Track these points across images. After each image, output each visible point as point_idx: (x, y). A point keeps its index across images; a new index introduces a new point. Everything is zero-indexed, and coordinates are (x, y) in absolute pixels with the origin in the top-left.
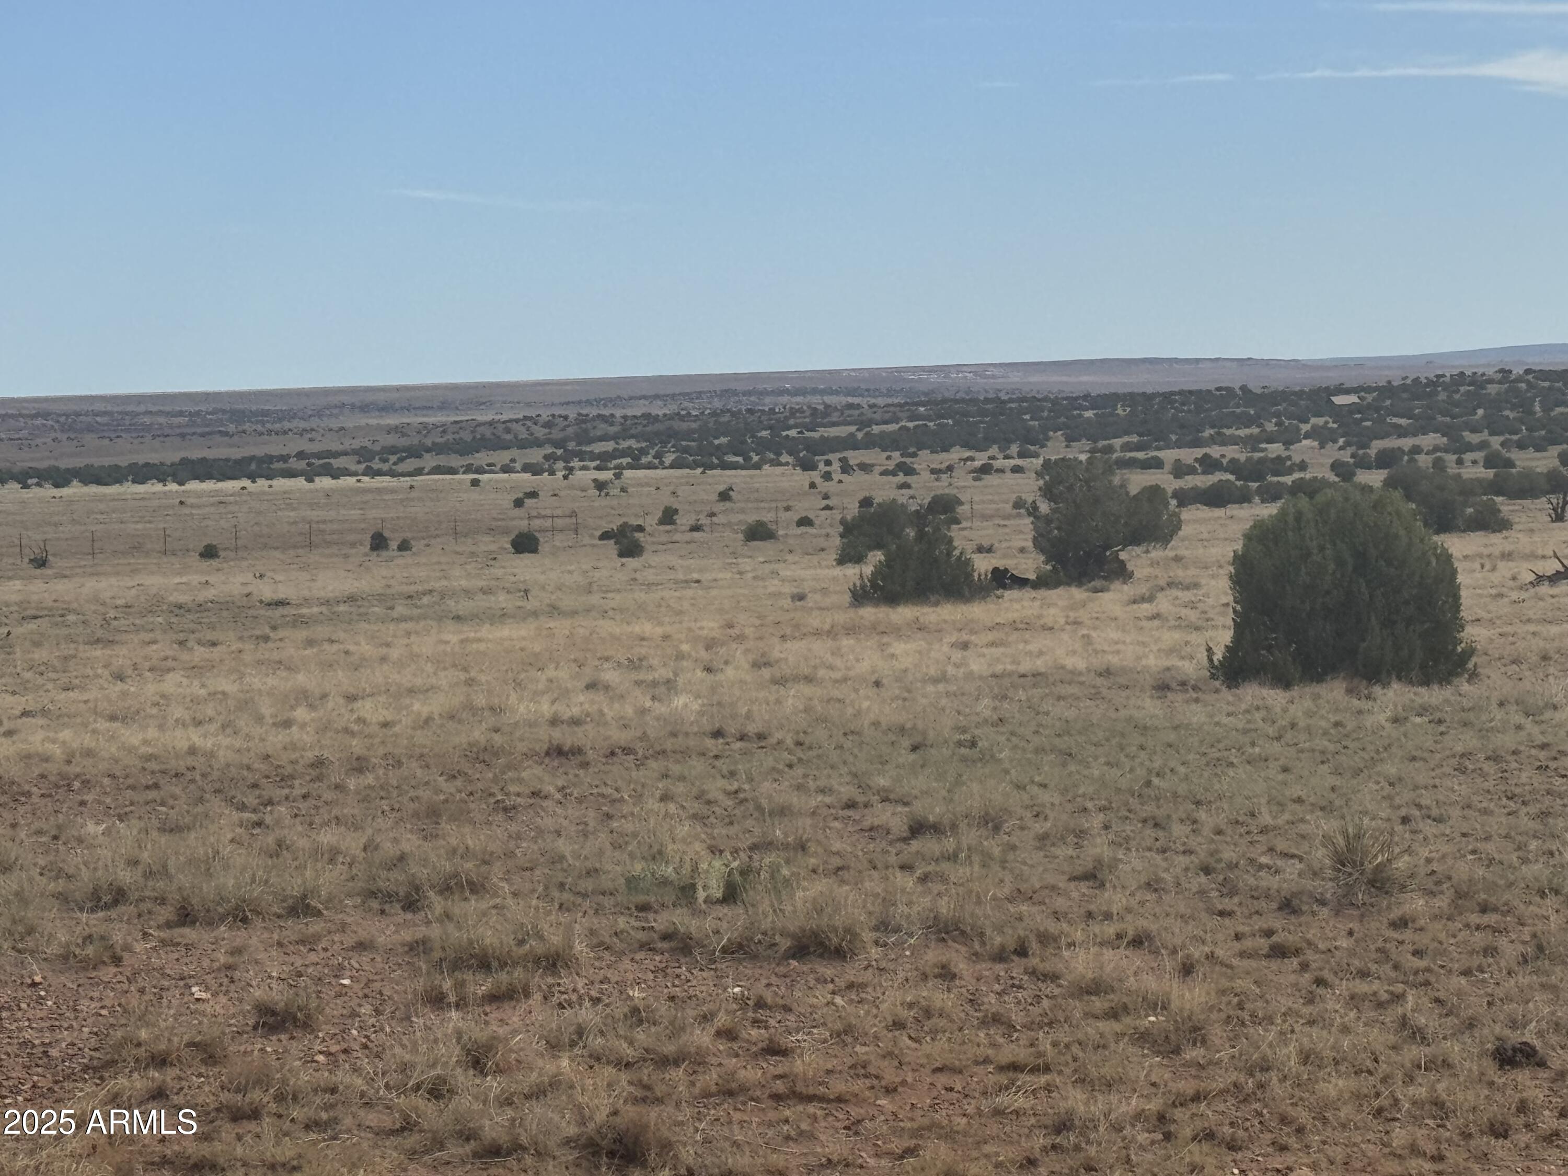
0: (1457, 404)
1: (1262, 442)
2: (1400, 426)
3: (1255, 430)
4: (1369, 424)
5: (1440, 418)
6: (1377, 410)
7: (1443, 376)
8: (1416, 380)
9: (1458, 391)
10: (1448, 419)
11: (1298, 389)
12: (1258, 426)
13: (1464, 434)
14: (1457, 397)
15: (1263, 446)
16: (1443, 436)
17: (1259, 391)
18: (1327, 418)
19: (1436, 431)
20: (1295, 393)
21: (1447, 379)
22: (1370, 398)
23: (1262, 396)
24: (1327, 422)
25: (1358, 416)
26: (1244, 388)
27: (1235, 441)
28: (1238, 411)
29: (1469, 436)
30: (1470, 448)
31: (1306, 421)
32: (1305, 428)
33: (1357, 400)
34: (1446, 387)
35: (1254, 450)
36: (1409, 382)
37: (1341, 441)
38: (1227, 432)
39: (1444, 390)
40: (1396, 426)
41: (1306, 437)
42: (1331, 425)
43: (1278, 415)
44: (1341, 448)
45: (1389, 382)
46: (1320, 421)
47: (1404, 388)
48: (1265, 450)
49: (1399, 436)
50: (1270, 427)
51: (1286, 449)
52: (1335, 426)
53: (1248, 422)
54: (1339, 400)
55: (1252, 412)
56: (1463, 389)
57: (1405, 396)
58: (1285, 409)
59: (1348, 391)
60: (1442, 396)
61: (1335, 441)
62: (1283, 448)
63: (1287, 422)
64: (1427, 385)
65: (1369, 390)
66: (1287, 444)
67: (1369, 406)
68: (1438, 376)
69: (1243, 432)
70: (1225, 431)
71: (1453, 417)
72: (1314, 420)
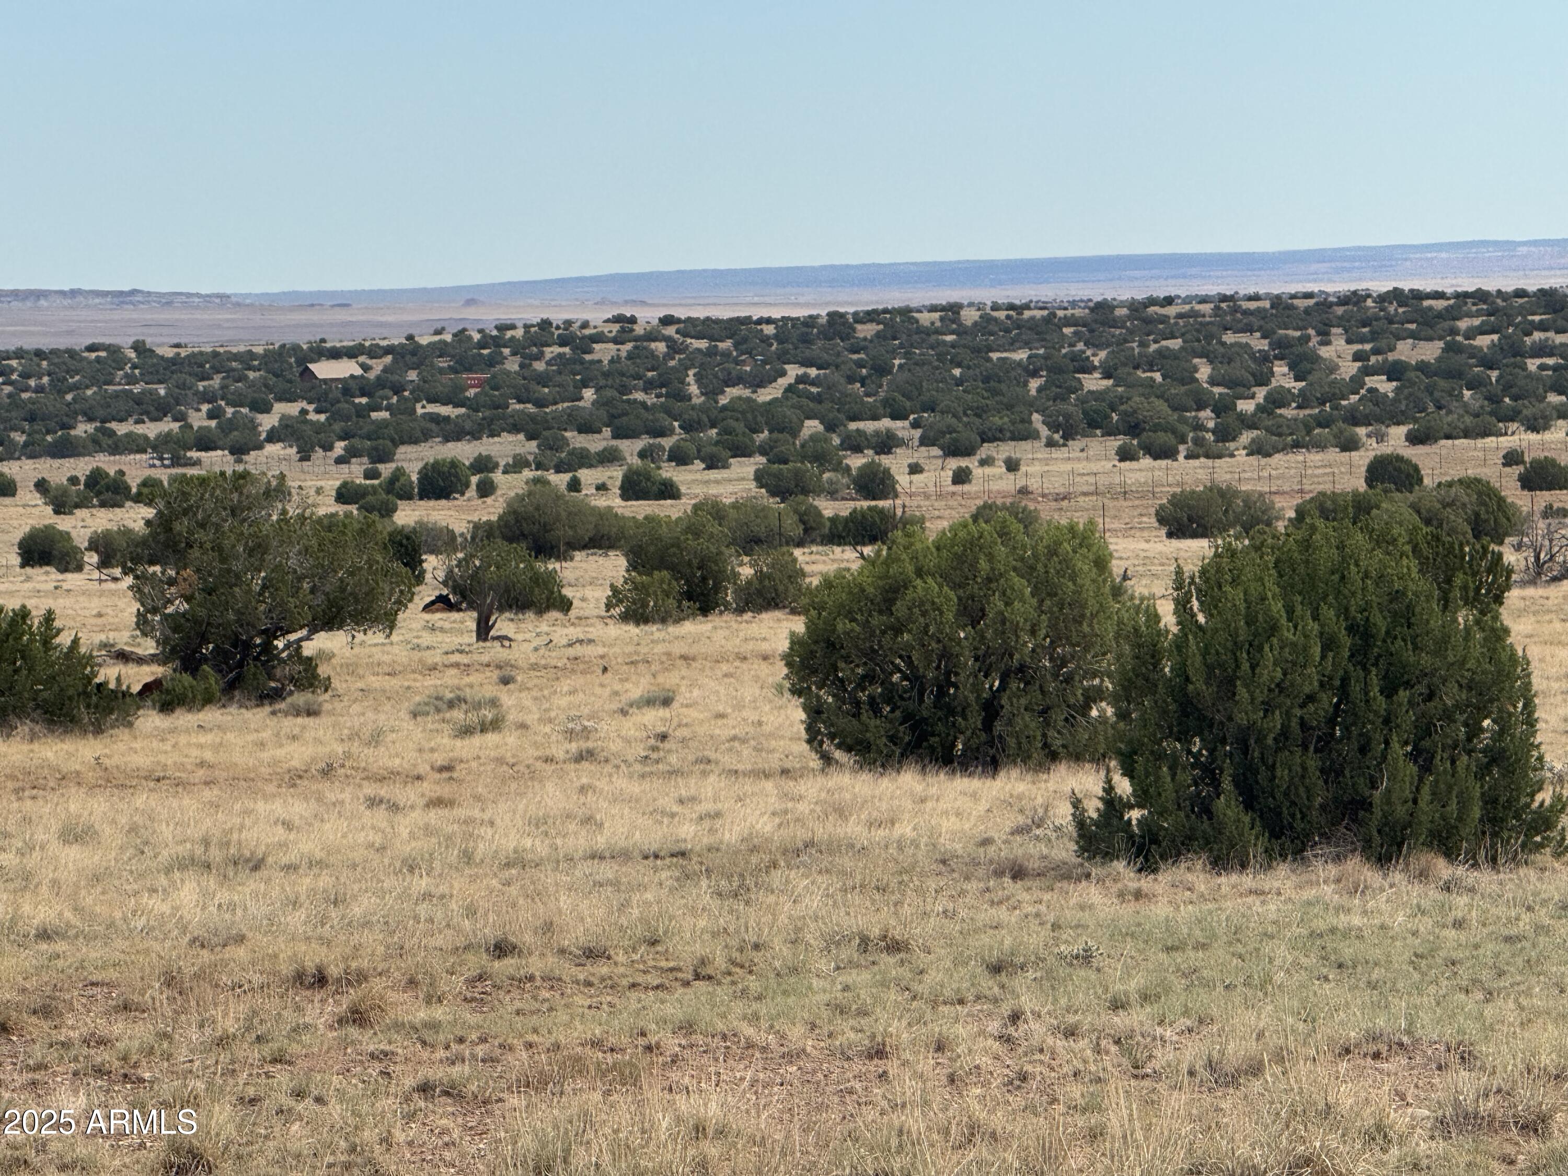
0: (543, 379)
1: (190, 449)
2: (447, 419)
3: (168, 426)
4: (385, 415)
5: (515, 406)
6: (398, 390)
7: (513, 327)
8: (461, 335)
9: (539, 357)
10: (530, 408)
11: (242, 348)
12: (175, 420)
13: (568, 434)
14: (539, 366)
15: (193, 454)
16: (530, 438)
17: (169, 353)
18: (304, 404)
19: (515, 429)
20: (236, 357)
21: (519, 333)
22: (378, 366)
23: (175, 362)
24: (304, 412)
25: (364, 400)
26: (139, 347)
27: (136, 445)
28: (137, 389)
29: (576, 440)
30: (583, 459)
31: (267, 409)
32: (267, 422)
33: (358, 371)
34: (517, 348)
35: (177, 461)
36: (448, 338)
37: (339, 447)
38: (121, 429)
39: (514, 354)
40: (435, 419)
41: (273, 437)
42: (313, 417)
43: (207, 397)
44: (339, 461)
45: (410, 338)
46: (293, 409)
47: (441, 349)
48: (197, 463)
49: (447, 440)
50: (199, 419)
51: (239, 461)
52: (322, 417)
53: (159, 410)
54: (324, 370)
55: (162, 392)
56: (551, 351)
57: (443, 363)
58: (223, 387)
59: (335, 354)
60: (513, 365)
61: (328, 447)
62: (231, 459)
63: (230, 411)
64: (482, 345)
65: (375, 352)
66: (239, 451)
67: (381, 383)
68: (502, 328)
69: (152, 430)
70: (113, 425)
71: (540, 404)
72: (281, 408)
